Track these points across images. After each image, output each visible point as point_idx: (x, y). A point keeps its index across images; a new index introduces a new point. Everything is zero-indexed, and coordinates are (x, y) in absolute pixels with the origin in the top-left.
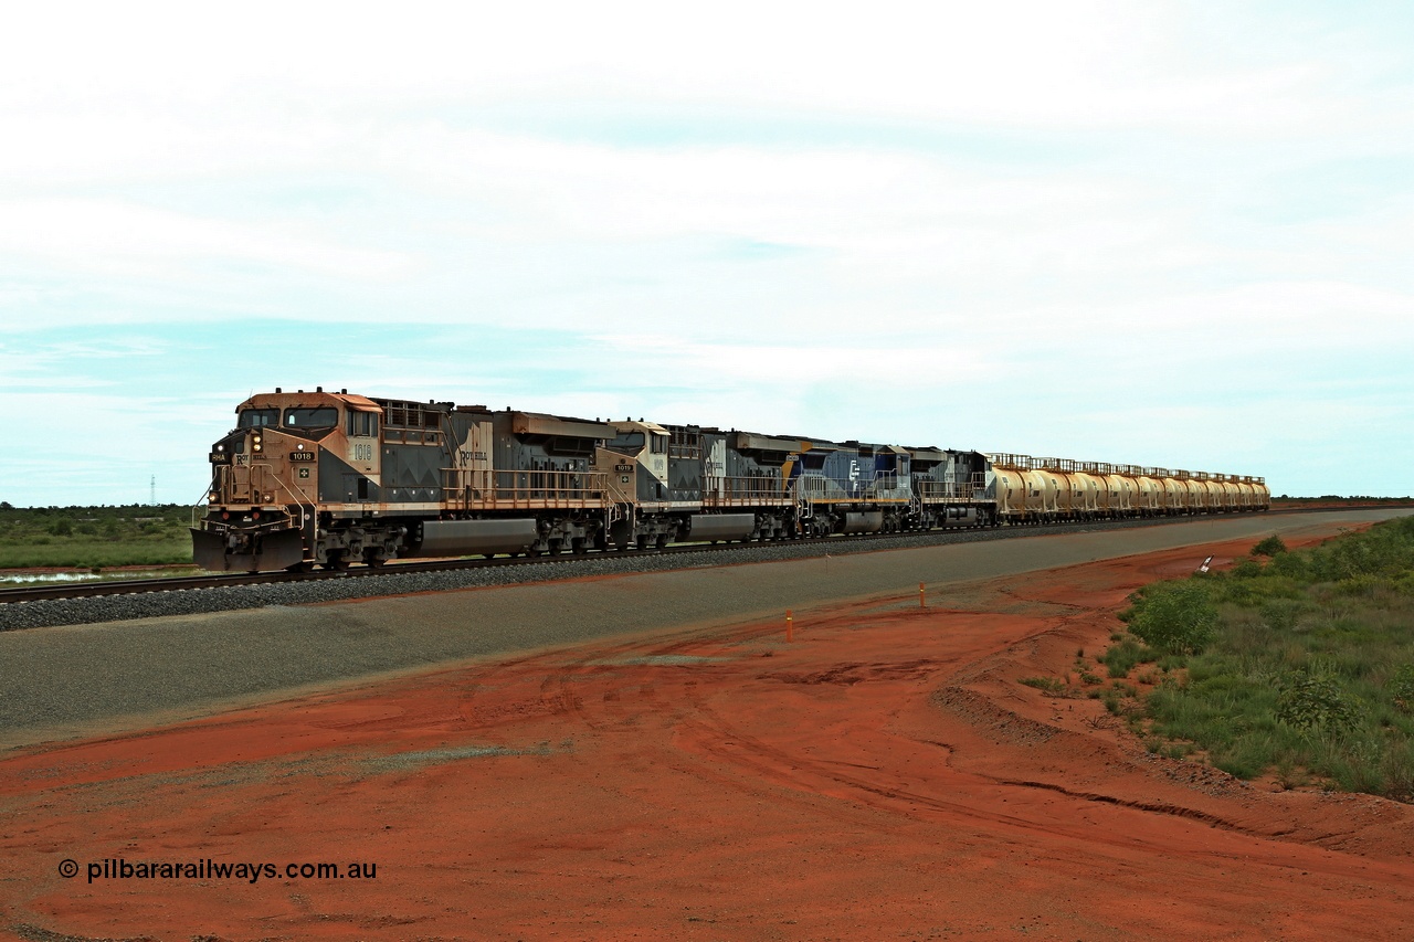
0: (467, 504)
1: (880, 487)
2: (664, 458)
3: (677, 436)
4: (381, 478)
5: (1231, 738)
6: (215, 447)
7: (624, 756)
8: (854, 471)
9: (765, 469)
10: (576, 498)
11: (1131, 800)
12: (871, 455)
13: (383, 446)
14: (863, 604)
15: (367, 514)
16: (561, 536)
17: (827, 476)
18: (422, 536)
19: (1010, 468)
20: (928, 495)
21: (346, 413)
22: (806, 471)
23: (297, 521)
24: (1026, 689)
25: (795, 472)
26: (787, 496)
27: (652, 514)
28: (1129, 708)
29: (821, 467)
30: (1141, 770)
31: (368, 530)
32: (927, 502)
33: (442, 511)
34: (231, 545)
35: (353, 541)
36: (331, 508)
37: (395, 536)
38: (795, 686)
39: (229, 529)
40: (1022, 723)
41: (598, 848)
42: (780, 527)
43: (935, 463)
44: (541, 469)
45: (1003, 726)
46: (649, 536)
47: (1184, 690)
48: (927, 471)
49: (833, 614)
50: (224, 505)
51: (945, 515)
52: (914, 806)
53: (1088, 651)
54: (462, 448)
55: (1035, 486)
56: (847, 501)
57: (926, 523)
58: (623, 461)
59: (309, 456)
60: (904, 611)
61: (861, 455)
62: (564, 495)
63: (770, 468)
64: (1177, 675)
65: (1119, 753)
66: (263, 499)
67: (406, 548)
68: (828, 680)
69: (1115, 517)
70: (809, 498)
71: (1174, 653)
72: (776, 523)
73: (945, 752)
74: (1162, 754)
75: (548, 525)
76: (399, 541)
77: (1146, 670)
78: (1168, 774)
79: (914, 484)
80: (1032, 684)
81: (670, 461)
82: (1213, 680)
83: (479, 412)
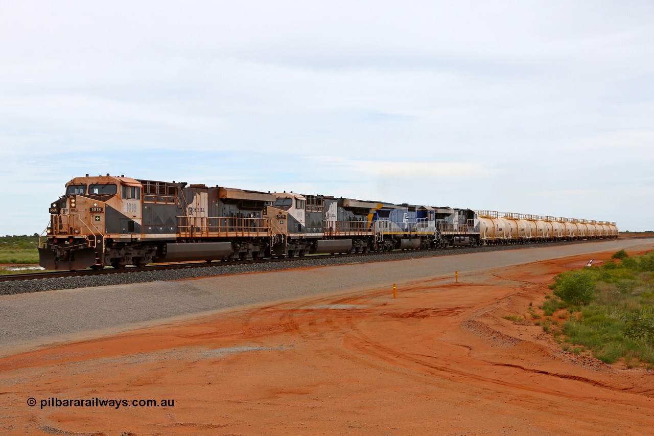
0: (192, 234)
1: (419, 227)
2: (303, 211)
3: (310, 200)
4: (142, 221)
5: (602, 344)
6: (52, 205)
7: (318, 351)
8: (405, 218)
9: (358, 217)
10: (254, 231)
11: (555, 373)
12: (414, 211)
13: (143, 204)
14: (429, 281)
15: (133, 240)
16: (246, 251)
17: (391, 221)
18: (166, 251)
19: (487, 217)
20: (444, 231)
21: (121, 187)
22: (380, 218)
23: (93, 243)
24: (505, 321)
25: (374, 219)
26: (370, 230)
27: (296, 240)
28: (554, 330)
29: (388, 216)
30: (560, 359)
31: (135, 248)
32: (443, 234)
33: (177, 238)
34: (57, 256)
35: (127, 254)
36: (112, 236)
37: (151, 251)
38: (397, 319)
39: (58, 248)
40: (503, 336)
41: (306, 393)
42: (366, 246)
43: (448, 215)
44: (235, 217)
45: (494, 338)
46: (295, 251)
47: (579, 321)
48: (444, 218)
49: (415, 286)
50: (54, 235)
51: (453, 240)
52: (453, 375)
53: (534, 303)
54: (190, 206)
55: (500, 227)
56: (402, 233)
57: (443, 244)
58: (280, 213)
59: (100, 209)
60: (448, 284)
61: (409, 210)
62: (247, 230)
63: (361, 216)
64: (576, 315)
65: (549, 351)
66: (75, 232)
67: (158, 258)
68: (413, 316)
69: (541, 241)
70: (382, 232)
71: (575, 304)
72: (363, 244)
73: (467, 350)
74: (569, 351)
75: (238, 245)
76: (154, 254)
77: (562, 312)
78: (572, 361)
79: (437, 225)
80: (508, 319)
81: (306, 213)
82: (594, 317)
83: (201, 188)
